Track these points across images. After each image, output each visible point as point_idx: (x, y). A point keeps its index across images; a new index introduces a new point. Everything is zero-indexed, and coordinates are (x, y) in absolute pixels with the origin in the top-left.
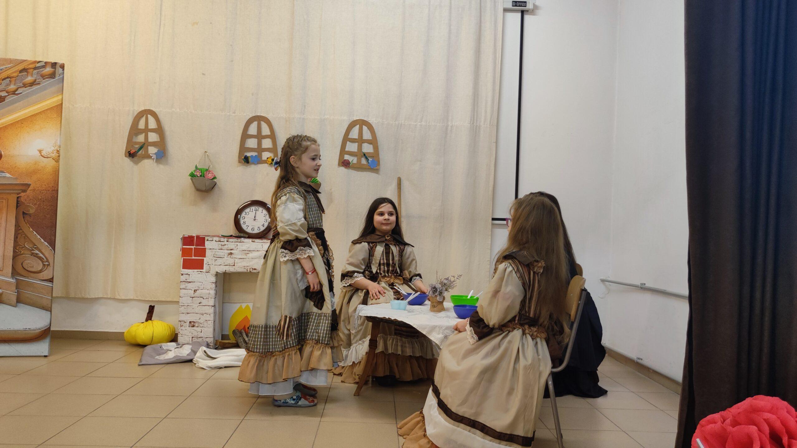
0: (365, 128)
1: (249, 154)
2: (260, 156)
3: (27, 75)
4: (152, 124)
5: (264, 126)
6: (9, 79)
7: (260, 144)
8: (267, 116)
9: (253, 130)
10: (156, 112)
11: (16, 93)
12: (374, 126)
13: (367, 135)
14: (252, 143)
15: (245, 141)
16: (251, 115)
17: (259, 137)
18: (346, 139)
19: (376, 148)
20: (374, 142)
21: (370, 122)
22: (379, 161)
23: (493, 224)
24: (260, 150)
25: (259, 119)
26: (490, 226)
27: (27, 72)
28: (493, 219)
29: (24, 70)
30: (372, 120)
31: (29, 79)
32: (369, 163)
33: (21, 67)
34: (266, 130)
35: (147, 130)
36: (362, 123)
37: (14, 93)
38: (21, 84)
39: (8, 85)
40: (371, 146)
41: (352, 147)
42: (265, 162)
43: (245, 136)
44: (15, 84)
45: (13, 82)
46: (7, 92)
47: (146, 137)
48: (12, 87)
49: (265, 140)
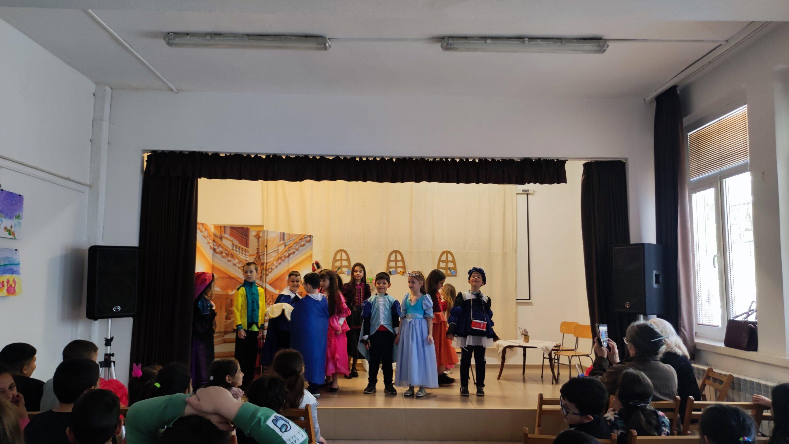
0: (449, 255)
1: (391, 270)
2: (396, 270)
3: (302, 241)
4: (344, 256)
5: (398, 255)
6: (296, 244)
7: (396, 264)
8: (399, 250)
9: (393, 257)
10: (346, 251)
11: (299, 249)
12: (453, 253)
13: (450, 258)
14: (392, 264)
15: (389, 263)
16: (392, 250)
17: (396, 261)
18: (440, 261)
19: (455, 265)
20: (454, 261)
21: (451, 252)
22: (456, 271)
23: (516, 302)
24: (396, 267)
25: (396, 252)
26: (515, 303)
27: (302, 240)
28: (517, 300)
29: (301, 239)
30: (452, 250)
31: (303, 243)
32: (451, 272)
33: (300, 238)
34: (399, 258)
35: (341, 260)
36: (447, 252)
37: (297, 250)
38: (300, 246)
39: (296, 246)
40: (452, 264)
41: (443, 265)
42: (399, 273)
43: (389, 261)
44: (298, 246)
45: (298, 245)
46: (296, 249)
47: (341, 263)
48: (297, 247)
49: (398, 262)
